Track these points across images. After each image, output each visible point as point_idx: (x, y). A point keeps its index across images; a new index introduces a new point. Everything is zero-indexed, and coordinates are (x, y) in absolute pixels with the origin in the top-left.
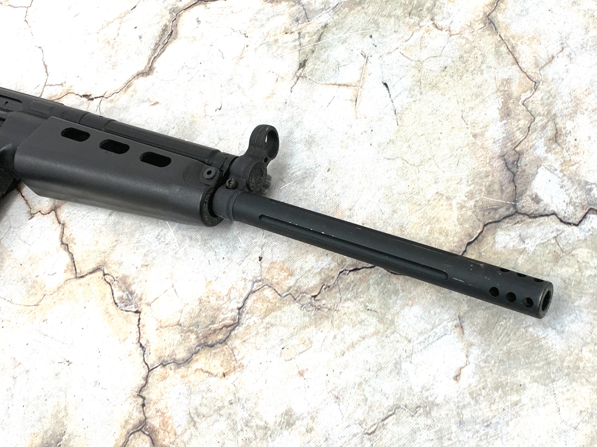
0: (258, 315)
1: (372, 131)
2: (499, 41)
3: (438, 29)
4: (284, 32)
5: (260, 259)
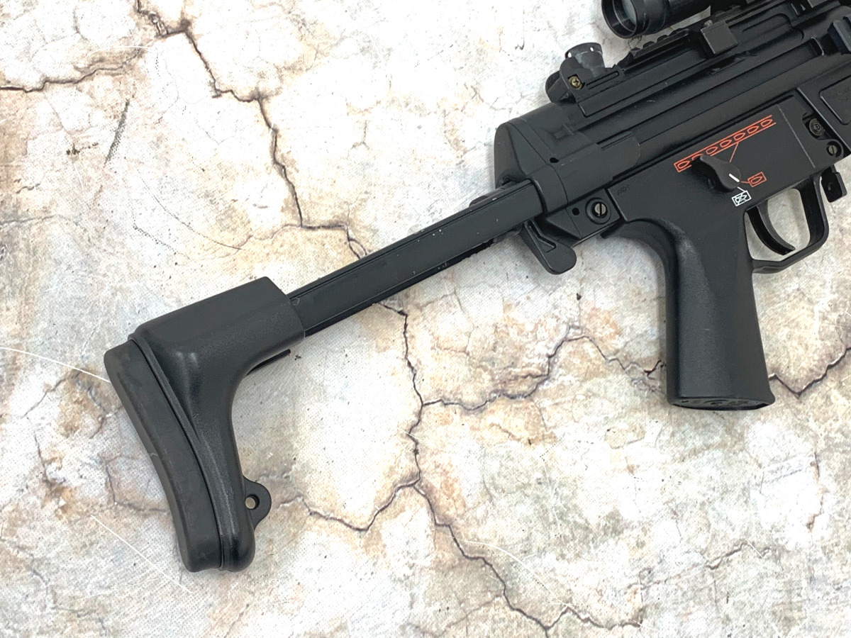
0: (577, 374)
5: (579, 297)
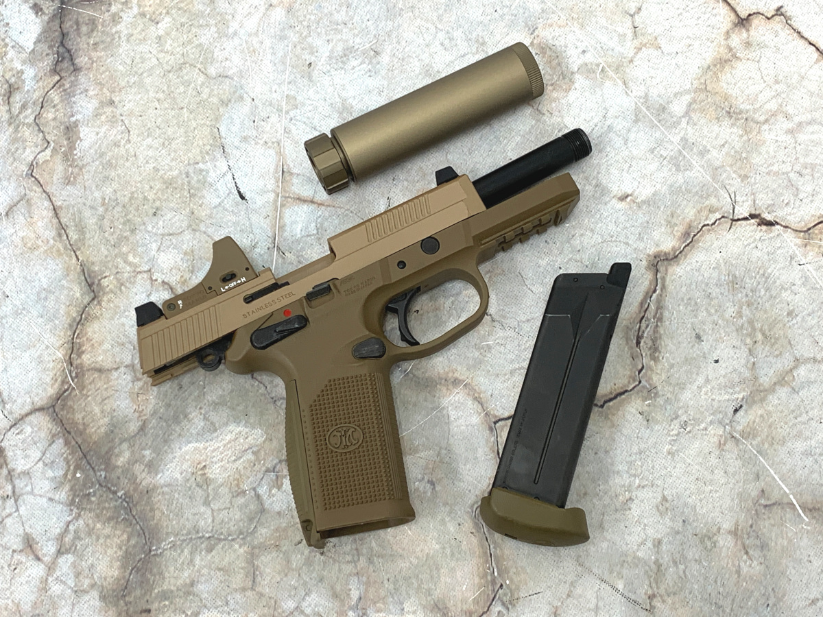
1: (254, 122)
2: (79, 249)
3: (169, 285)
4: (422, 315)
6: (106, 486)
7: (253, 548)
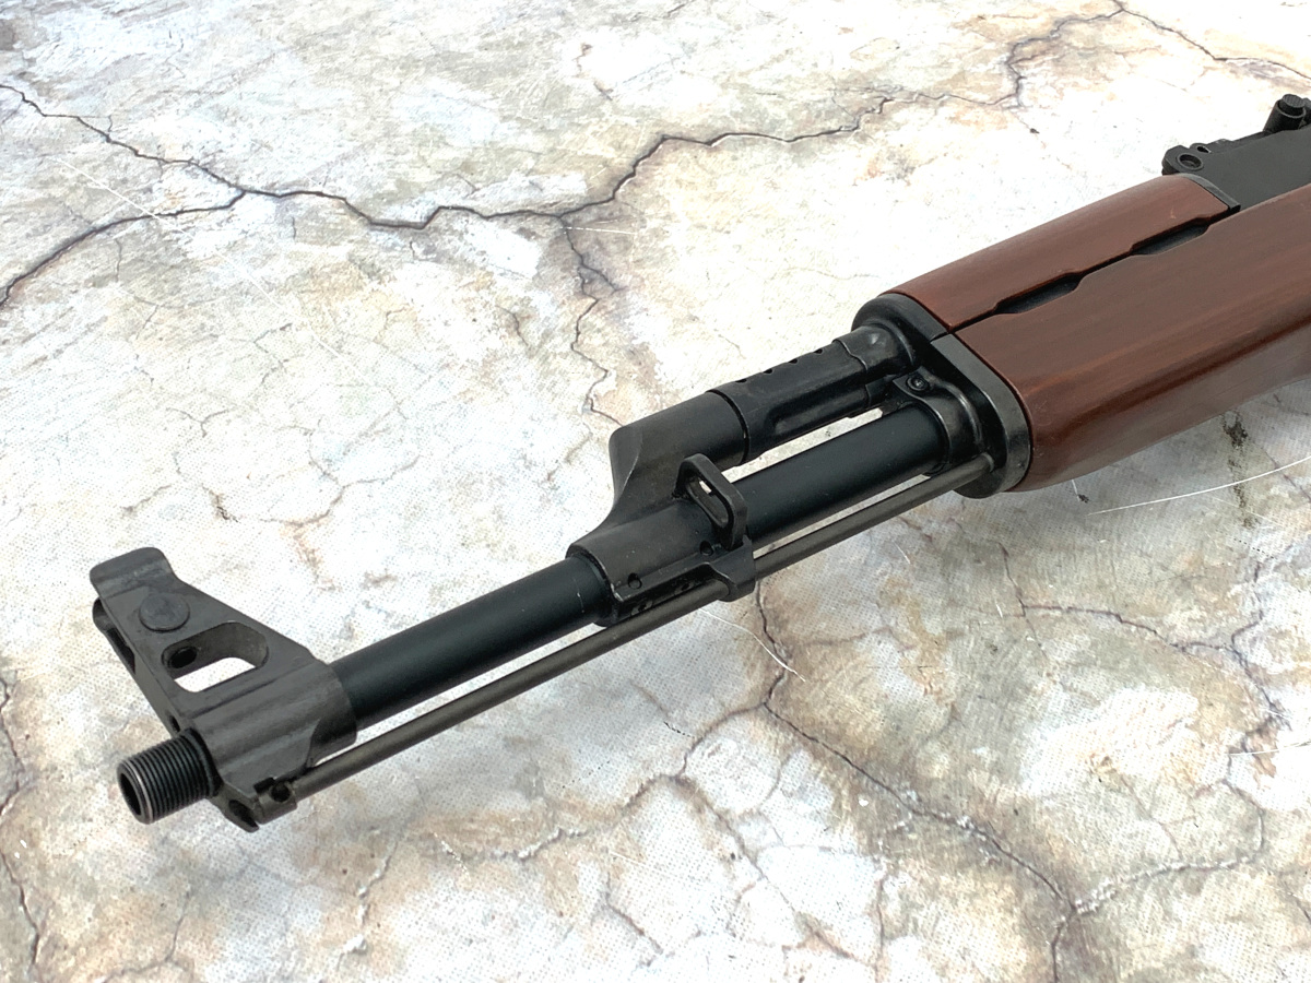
5: (1033, 131)
6: (927, 813)
7: (1281, 874)
